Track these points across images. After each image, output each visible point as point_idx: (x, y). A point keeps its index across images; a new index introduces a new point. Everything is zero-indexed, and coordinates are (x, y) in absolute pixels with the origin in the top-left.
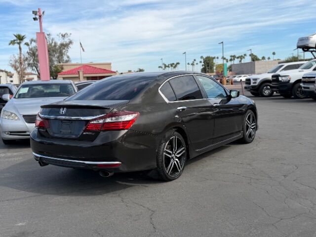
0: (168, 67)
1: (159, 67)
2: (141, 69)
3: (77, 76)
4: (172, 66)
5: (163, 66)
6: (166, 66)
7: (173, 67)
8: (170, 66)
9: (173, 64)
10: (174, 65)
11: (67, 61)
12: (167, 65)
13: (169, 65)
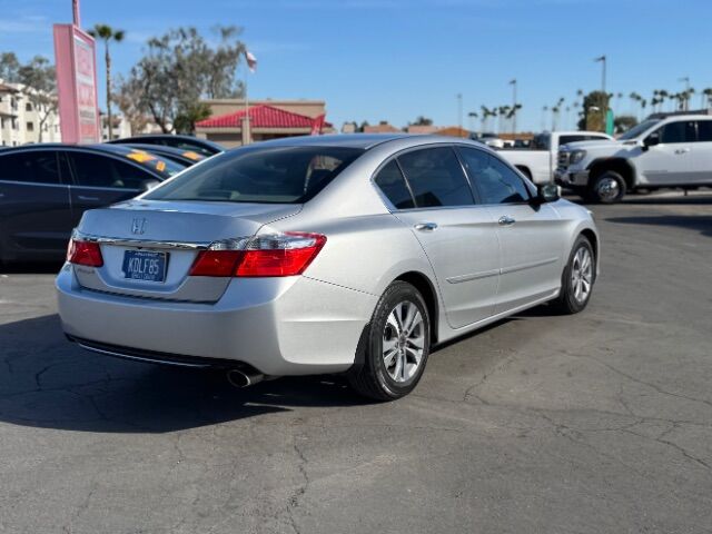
0: (494, 114)
1: (471, 115)
2: (426, 117)
3: (237, 130)
4: (502, 112)
5: (480, 113)
6: (487, 113)
7: (504, 116)
8: (498, 112)
9: (507, 108)
10: (508, 111)
11: (235, 96)
12: (491, 110)
13: (495, 109)
